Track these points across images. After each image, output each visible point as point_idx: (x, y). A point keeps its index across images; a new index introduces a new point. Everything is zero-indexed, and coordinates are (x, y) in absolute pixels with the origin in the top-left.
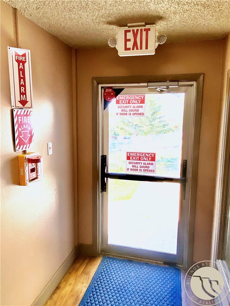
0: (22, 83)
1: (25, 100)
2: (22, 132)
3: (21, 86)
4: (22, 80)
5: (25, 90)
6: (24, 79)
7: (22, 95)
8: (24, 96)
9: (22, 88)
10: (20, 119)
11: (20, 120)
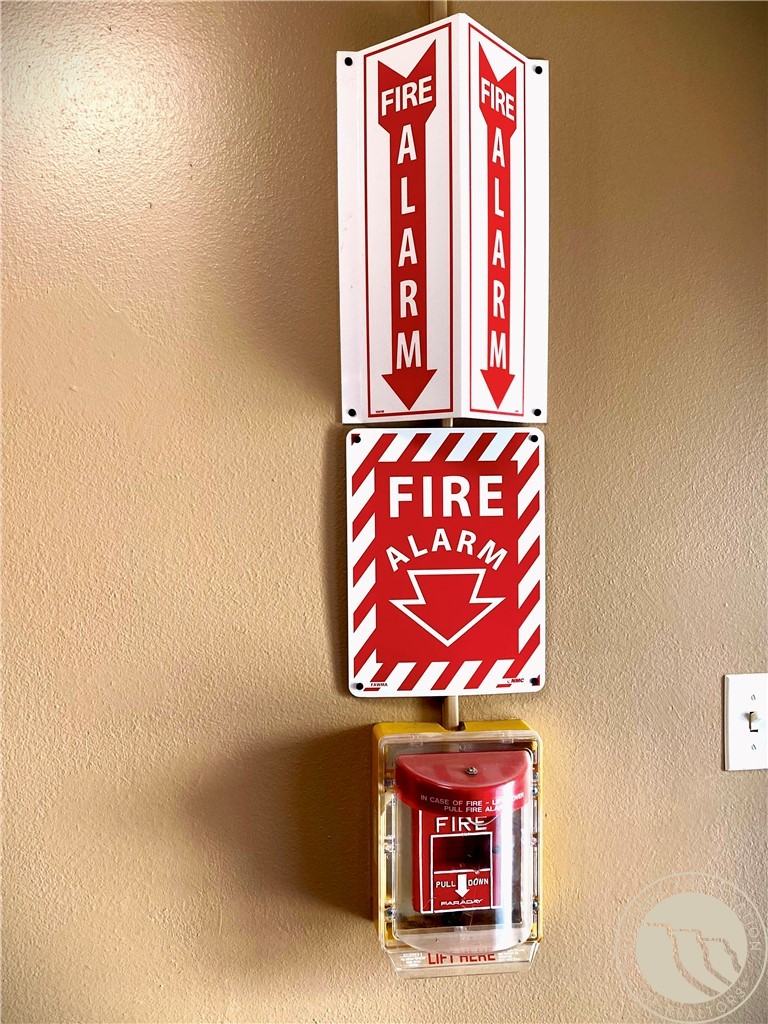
0: (409, 253)
1: (418, 364)
2: (412, 574)
3: (398, 274)
4: (408, 233)
5: (421, 299)
6: (418, 222)
7: (401, 337)
8: (416, 335)
9: (403, 285)
10: (403, 489)
11: (396, 498)
